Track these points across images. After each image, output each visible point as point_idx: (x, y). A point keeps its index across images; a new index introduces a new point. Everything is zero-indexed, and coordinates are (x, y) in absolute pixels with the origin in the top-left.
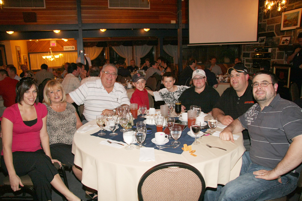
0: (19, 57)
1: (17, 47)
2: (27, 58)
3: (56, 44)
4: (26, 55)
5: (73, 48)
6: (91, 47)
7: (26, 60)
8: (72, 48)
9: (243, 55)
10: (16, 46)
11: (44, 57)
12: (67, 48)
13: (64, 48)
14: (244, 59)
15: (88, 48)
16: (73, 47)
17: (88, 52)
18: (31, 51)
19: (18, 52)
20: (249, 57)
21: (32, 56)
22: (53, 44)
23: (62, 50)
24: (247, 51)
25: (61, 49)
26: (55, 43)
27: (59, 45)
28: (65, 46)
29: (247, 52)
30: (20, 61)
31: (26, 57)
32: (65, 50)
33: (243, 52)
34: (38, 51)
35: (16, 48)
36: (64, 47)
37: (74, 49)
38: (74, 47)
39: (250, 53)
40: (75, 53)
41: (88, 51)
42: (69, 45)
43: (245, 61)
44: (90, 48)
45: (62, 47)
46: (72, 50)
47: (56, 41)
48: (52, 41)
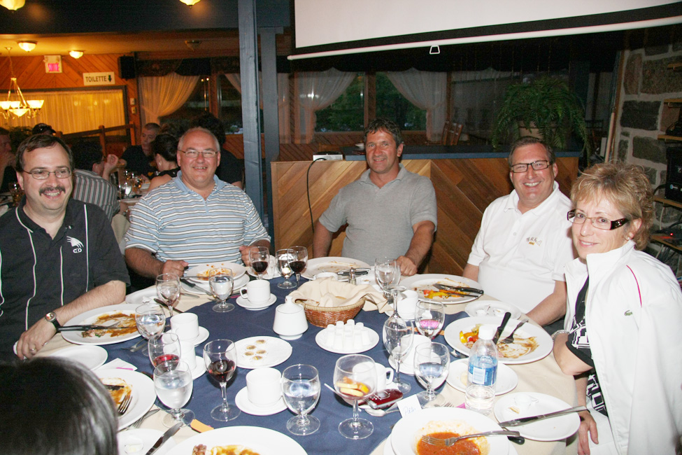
3: (60, 65)
5: (110, 79)
6: (163, 75)
8: (107, 77)
9: (620, 115)
12: (92, 79)
13: (85, 79)
14: (625, 138)
15: (155, 78)
16: (110, 76)
20: (650, 125)
22: (52, 65)
23: (81, 86)
24: (647, 88)
25: (77, 80)
26: (57, 64)
27: (70, 69)
28: (88, 72)
29: (642, 97)
32: (87, 83)
33: (623, 98)
36: (85, 75)
37: (113, 82)
38: (112, 74)
39: (657, 104)
40: (116, 95)
41: (154, 87)
42: (97, 70)
43: (630, 150)
44: (160, 78)
45: (81, 74)
46: (107, 83)
47: (59, 57)
48: (49, 56)
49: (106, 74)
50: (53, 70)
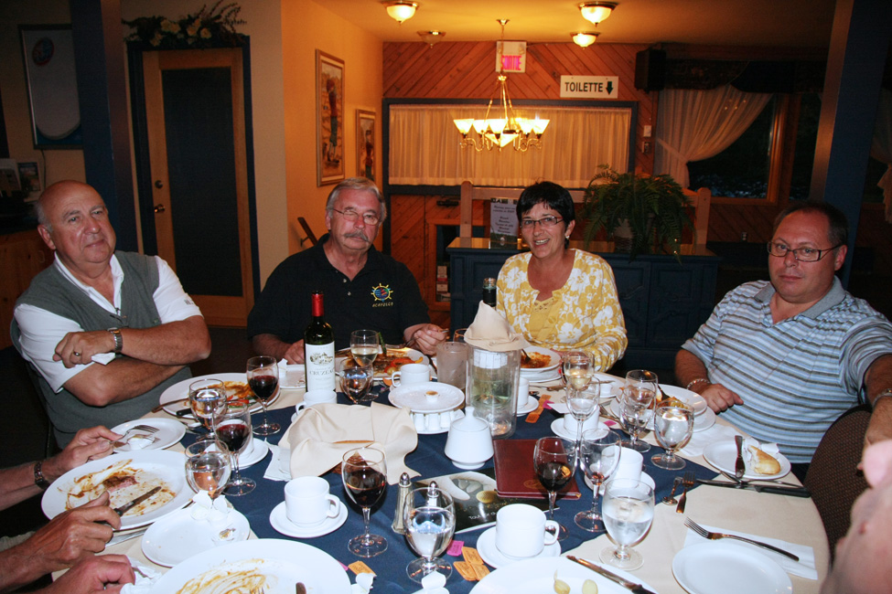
0: (327, 114)
1: (323, 58)
2: (373, 126)
3: (523, 60)
4: (374, 110)
5: (609, 89)
7: (369, 132)
8: (605, 86)
10: (319, 53)
11: (463, 125)
12: (576, 87)
13: (563, 86)
16: (610, 84)
17: (683, 113)
18: (398, 89)
19: (330, 84)
21: (399, 115)
22: (509, 58)
23: (552, 95)
25: (548, 86)
26: (519, 57)
27: (537, 67)
28: (571, 74)
30: (334, 140)
31: (373, 117)
32: (565, 93)
34: (432, 95)
35: (318, 63)
36: (565, 79)
37: (614, 95)
38: (615, 80)
40: (619, 118)
41: (688, 111)
42: (587, 71)
44: (700, 94)
45: (557, 78)
46: (604, 95)
47: (525, 44)
48: (505, 43)
49: (603, 80)
50: (508, 68)
